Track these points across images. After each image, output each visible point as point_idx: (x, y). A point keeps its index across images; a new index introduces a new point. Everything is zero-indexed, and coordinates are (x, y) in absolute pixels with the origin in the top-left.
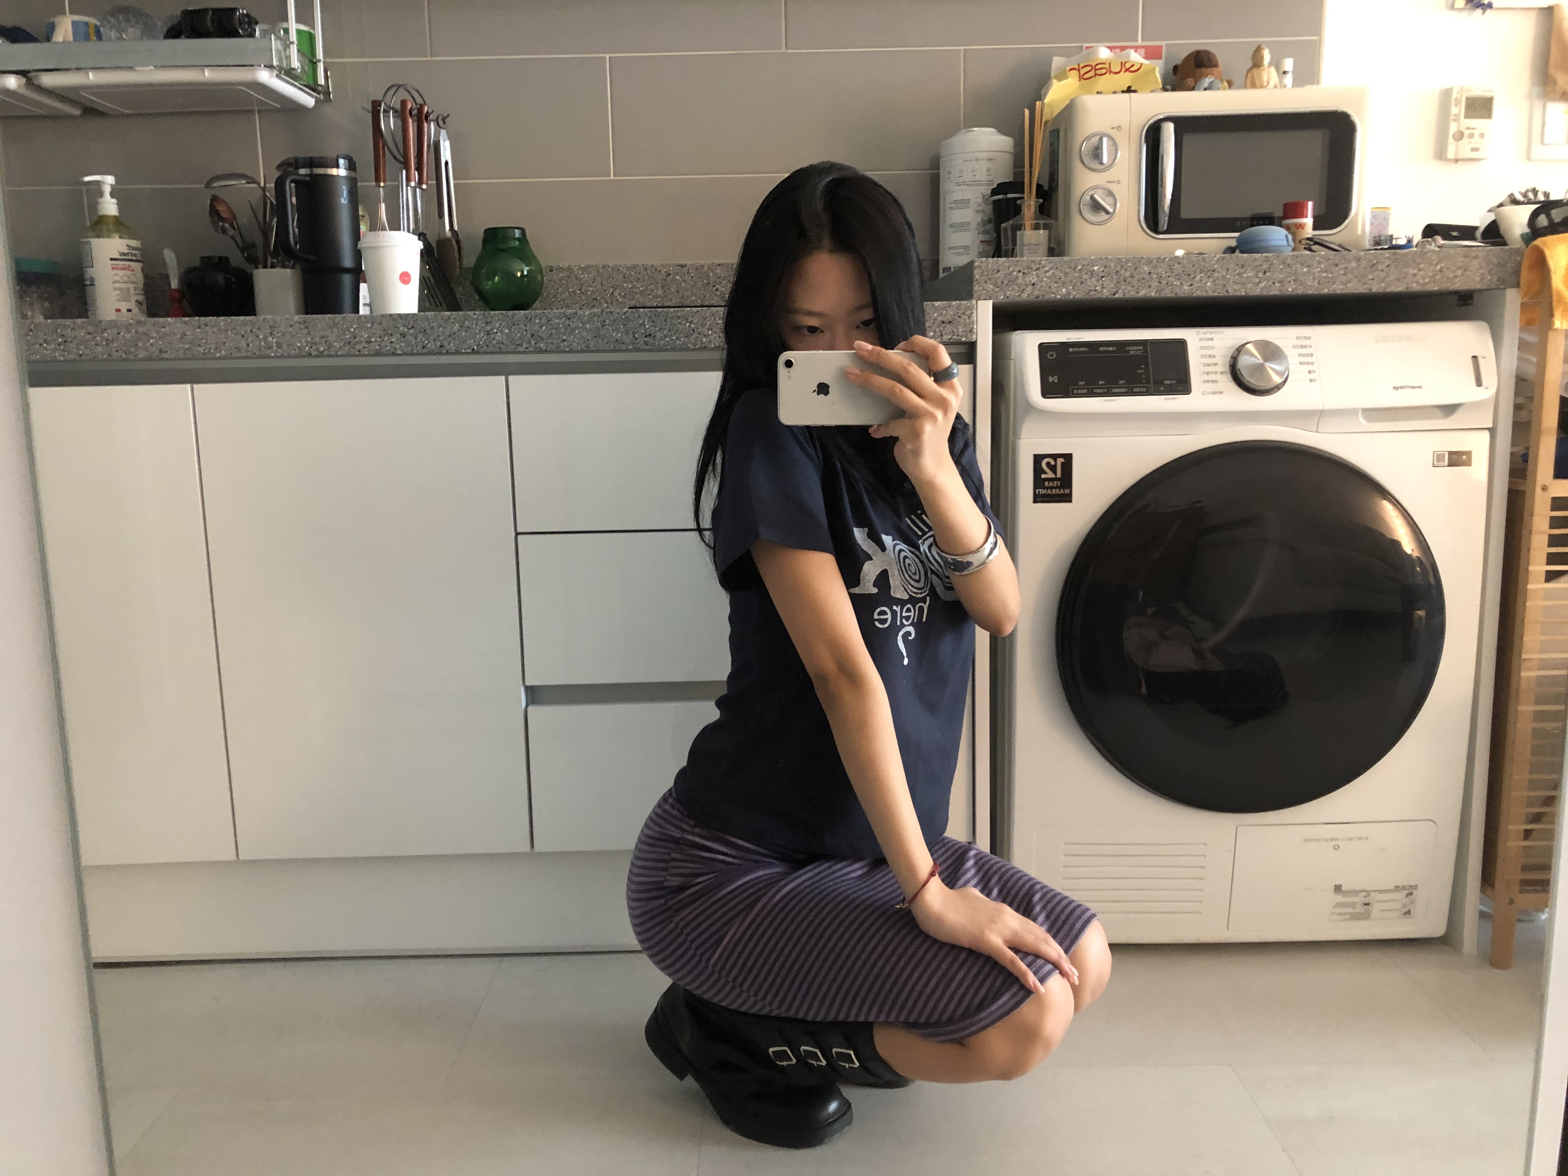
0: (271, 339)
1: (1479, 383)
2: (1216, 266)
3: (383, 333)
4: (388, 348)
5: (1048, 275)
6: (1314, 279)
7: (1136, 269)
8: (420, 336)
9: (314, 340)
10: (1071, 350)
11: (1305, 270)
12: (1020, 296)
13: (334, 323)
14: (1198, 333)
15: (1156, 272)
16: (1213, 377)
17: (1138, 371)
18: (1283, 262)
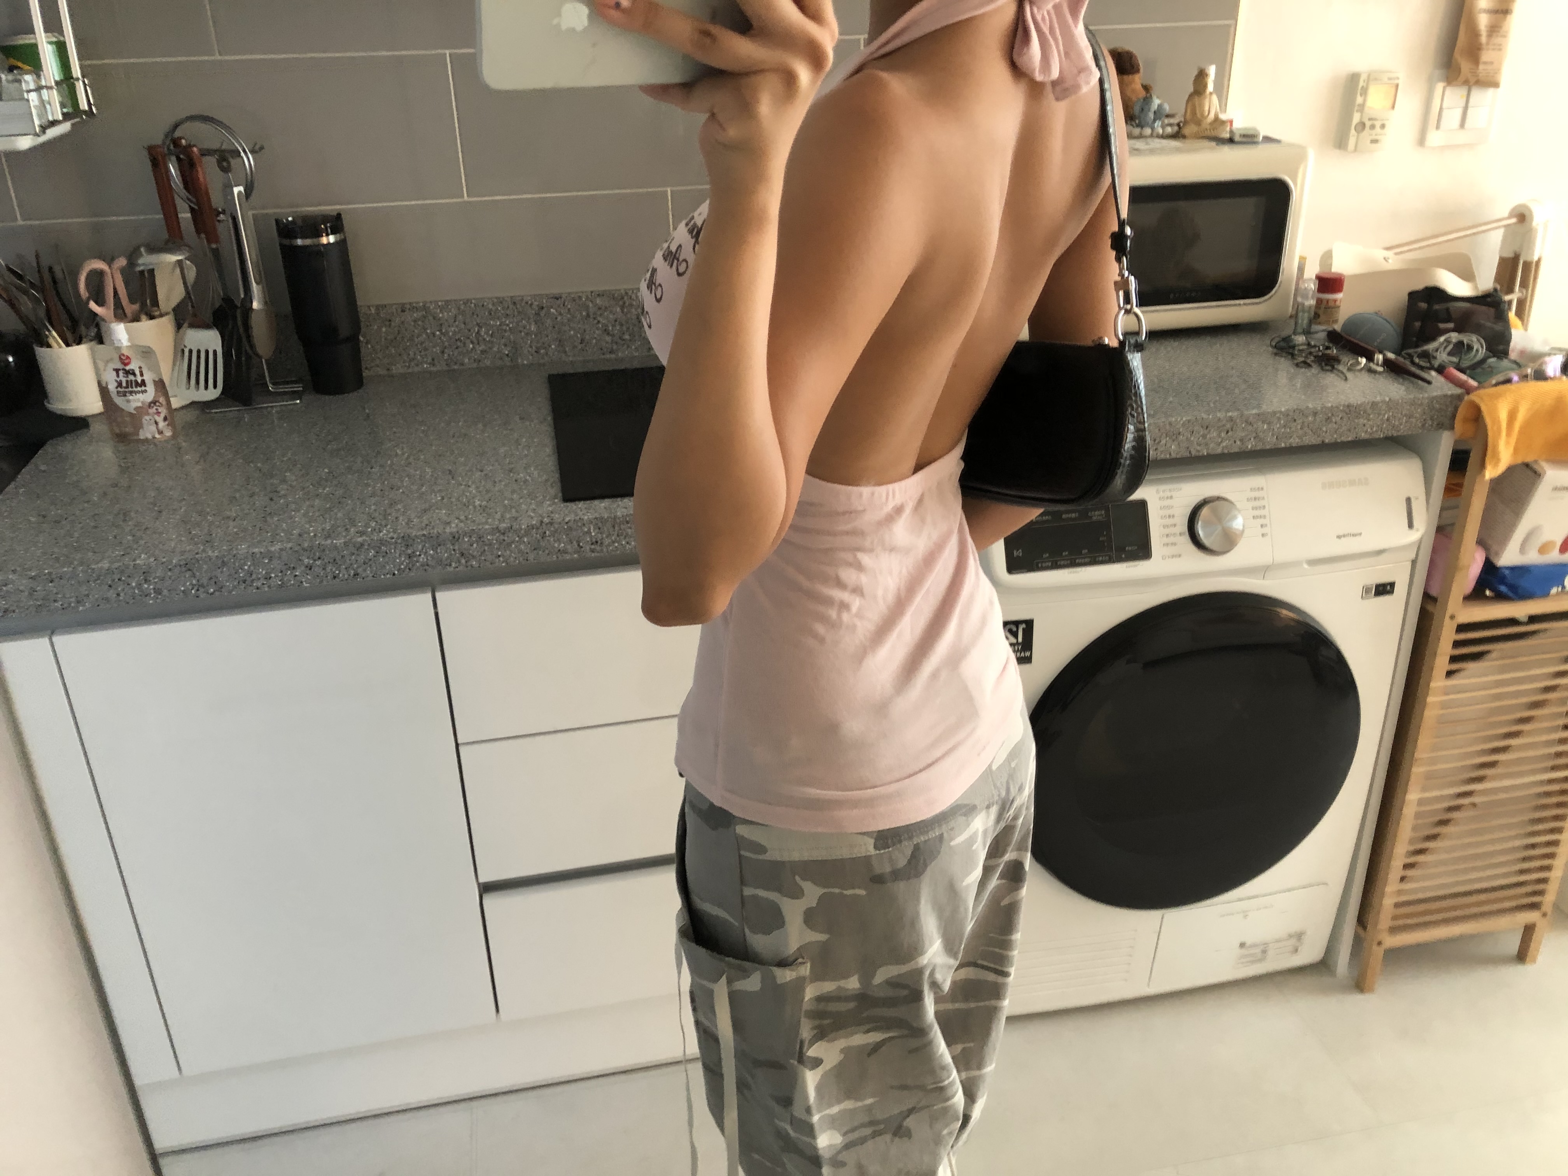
0: (146, 586)
1: (1411, 525)
3: (284, 568)
4: (292, 582)
6: (1273, 435)
9: (201, 582)
11: (1265, 427)
13: (223, 562)
14: (1158, 492)
16: (1171, 539)
17: (1101, 539)
18: (1246, 422)
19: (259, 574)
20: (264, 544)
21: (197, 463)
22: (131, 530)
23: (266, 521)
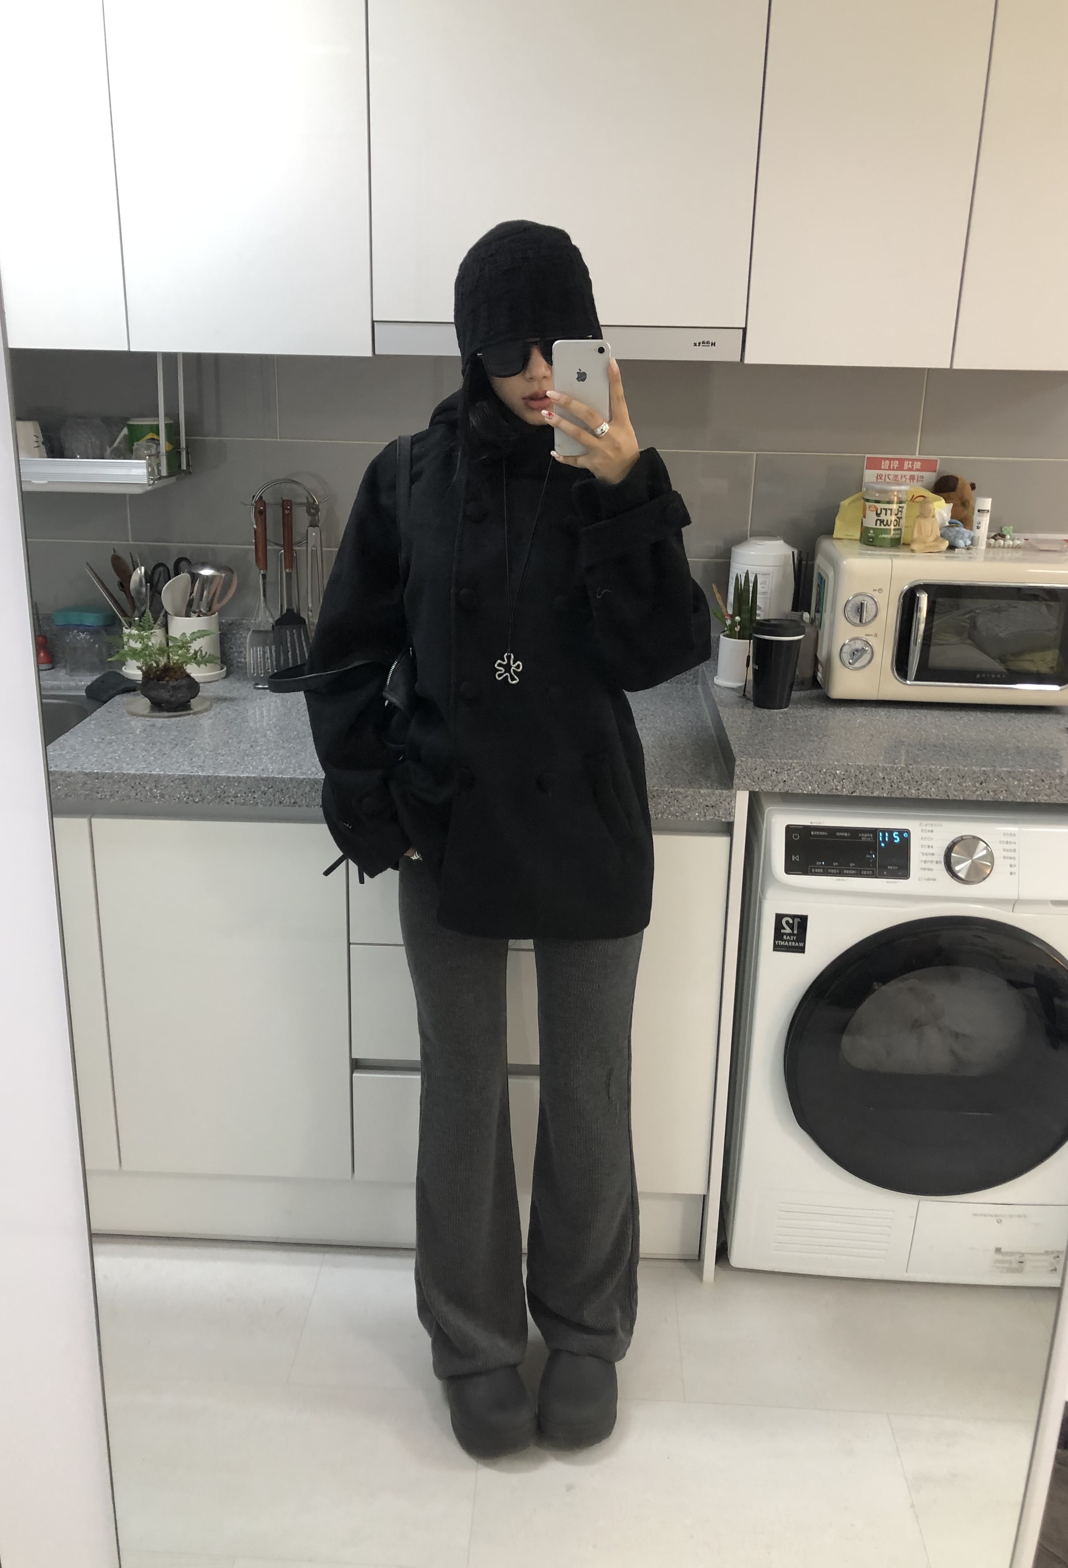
0: (155, 790)
2: (940, 776)
3: (247, 791)
4: (252, 802)
5: (797, 774)
6: (1023, 790)
7: (872, 774)
8: (277, 794)
9: (191, 793)
10: (812, 833)
11: (1016, 783)
12: (772, 789)
13: (208, 780)
14: (920, 825)
15: (889, 778)
16: (928, 865)
17: (867, 856)
18: (998, 776)
19: (230, 792)
20: (237, 772)
21: (210, 718)
22: (155, 753)
23: (243, 759)
